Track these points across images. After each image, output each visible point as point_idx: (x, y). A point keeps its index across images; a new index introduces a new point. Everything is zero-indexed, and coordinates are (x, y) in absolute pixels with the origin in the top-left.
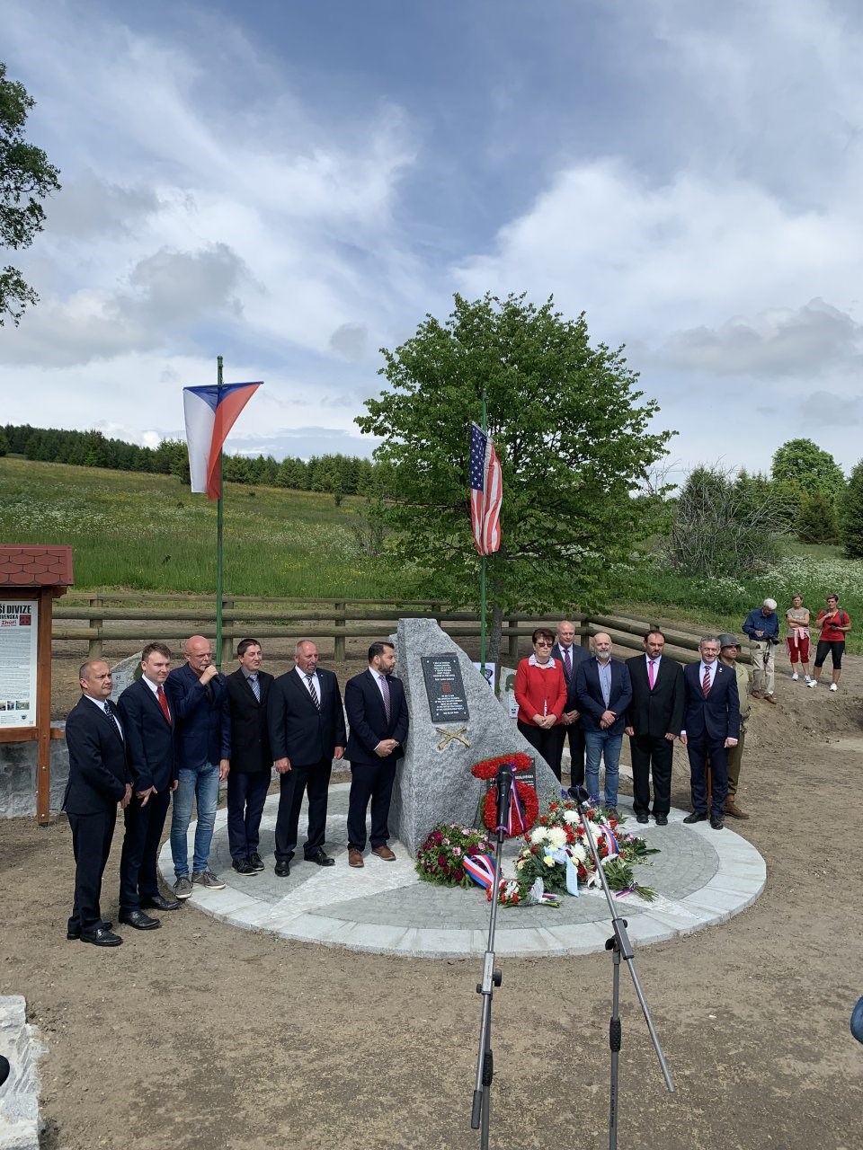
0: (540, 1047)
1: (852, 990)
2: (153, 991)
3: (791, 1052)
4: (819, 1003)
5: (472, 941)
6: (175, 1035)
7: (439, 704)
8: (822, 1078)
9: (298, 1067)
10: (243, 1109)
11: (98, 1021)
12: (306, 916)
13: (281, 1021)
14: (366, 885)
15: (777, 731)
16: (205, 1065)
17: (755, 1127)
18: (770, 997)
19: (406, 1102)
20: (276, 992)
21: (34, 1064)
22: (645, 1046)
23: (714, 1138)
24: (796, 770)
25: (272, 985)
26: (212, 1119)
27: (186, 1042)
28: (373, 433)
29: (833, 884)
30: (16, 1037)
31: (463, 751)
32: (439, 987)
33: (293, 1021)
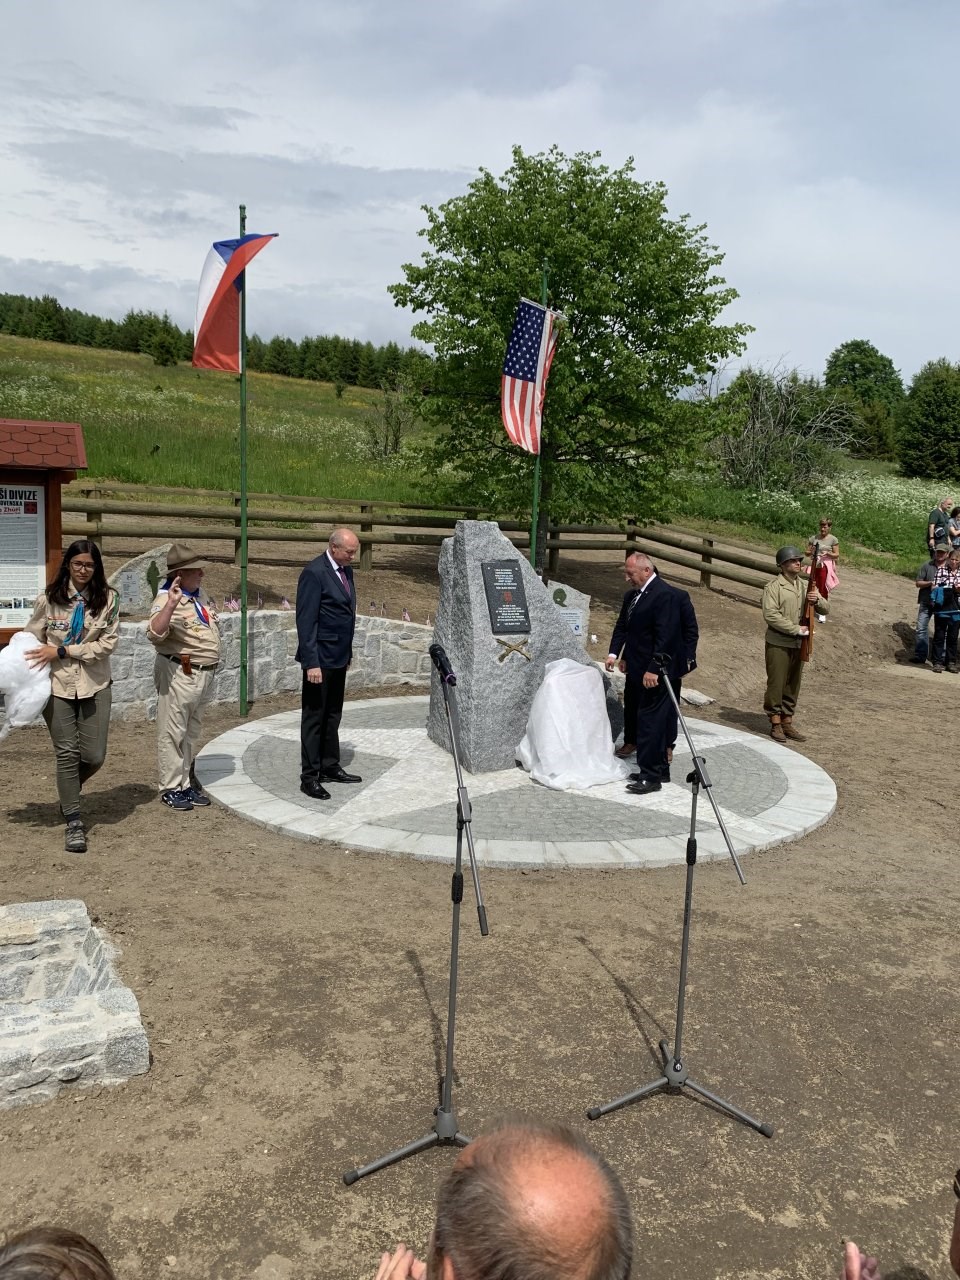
0: (630, 951)
1: (932, 902)
2: (218, 898)
3: (879, 956)
4: (900, 913)
5: (545, 852)
6: (253, 939)
7: (500, 614)
8: (911, 980)
9: (388, 968)
10: (340, 1005)
11: (167, 925)
12: (367, 827)
13: (360, 925)
14: (425, 798)
15: (833, 656)
16: (291, 966)
18: (851, 908)
19: (503, 999)
20: (350, 900)
21: (111, 964)
22: (735, 950)
23: (813, 1032)
24: (856, 694)
25: (343, 893)
26: (310, 1014)
27: (265, 945)
28: (410, 306)
29: (903, 805)
30: (82, 940)
31: (524, 664)
32: (517, 896)
33: (374, 926)
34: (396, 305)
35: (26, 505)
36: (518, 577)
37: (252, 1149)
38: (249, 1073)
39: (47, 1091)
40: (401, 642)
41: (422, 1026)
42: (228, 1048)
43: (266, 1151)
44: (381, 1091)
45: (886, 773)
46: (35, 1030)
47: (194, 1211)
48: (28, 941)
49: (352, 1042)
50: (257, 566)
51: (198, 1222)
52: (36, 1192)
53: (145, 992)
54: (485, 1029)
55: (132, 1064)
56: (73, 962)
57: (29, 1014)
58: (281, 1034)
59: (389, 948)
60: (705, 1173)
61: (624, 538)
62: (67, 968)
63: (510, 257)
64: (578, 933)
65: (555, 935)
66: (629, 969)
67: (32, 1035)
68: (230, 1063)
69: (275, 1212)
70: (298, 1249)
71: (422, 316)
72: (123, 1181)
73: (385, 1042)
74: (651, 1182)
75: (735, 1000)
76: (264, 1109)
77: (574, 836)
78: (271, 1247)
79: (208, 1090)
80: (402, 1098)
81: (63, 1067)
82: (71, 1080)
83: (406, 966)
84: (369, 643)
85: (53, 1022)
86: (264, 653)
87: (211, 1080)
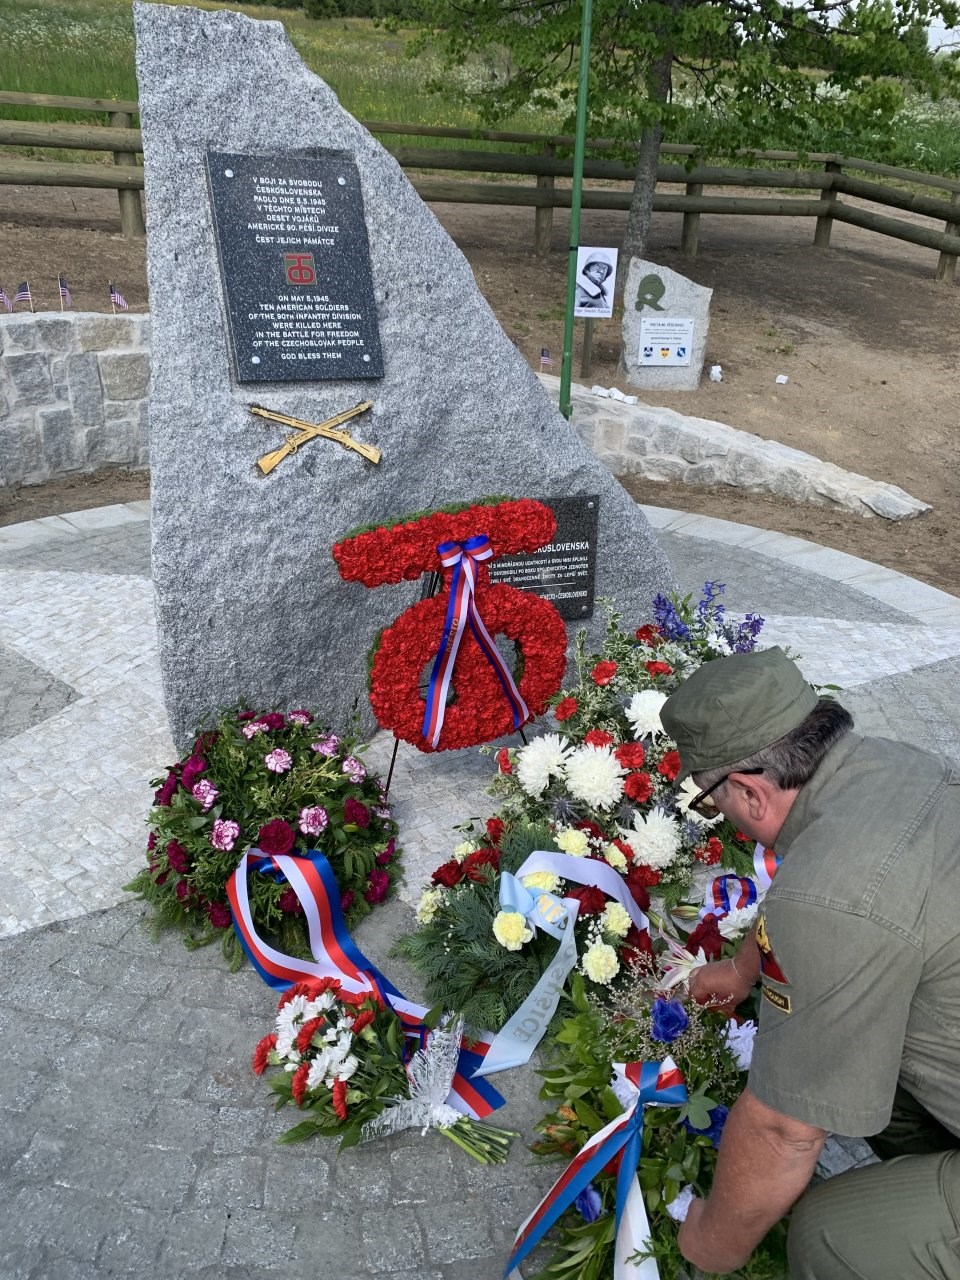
7: (266, 325)
31: (355, 479)
36: (347, 209)
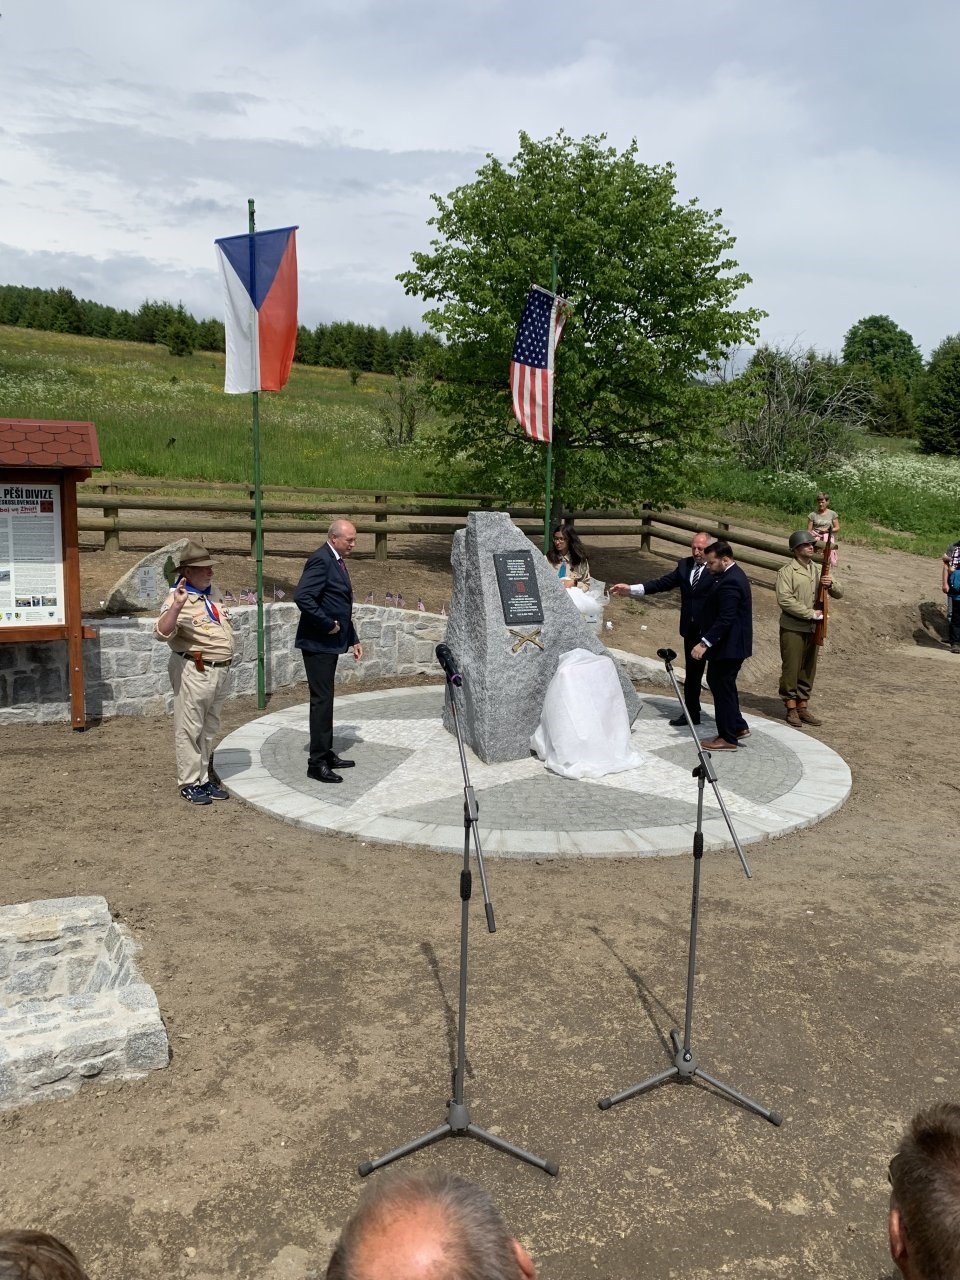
0: (643, 941)
1: (945, 887)
3: (891, 943)
4: (913, 899)
5: (559, 842)
6: (270, 933)
8: (922, 966)
9: (403, 960)
10: (356, 998)
11: (186, 920)
12: (383, 819)
13: (376, 918)
14: (440, 789)
15: (850, 638)
16: (308, 960)
17: (862, 1009)
18: (864, 894)
19: (517, 990)
20: (366, 892)
21: (131, 959)
22: (747, 939)
23: (823, 1020)
24: (873, 677)
25: (360, 885)
26: (326, 1007)
27: (283, 939)
28: (421, 295)
29: (918, 789)
30: (104, 935)
31: (538, 654)
32: (531, 886)
33: (389, 918)
34: (407, 293)
35: (42, 503)
36: (530, 567)
37: (270, 1141)
38: (266, 1066)
39: (70, 1086)
40: (416, 632)
41: (436, 1018)
42: (246, 1042)
43: (283, 1144)
44: (396, 1083)
45: (901, 757)
46: (57, 1027)
47: (212, 1203)
48: (51, 937)
49: (367, 1035)
50: (274, 558)
51: (217, 1214)
52: (59, 1185)
53: (165, 987)
54: (498, 1021)
55: (152, 1058)
56: (95, 957)
57: (51, 1011)
58: (297, 1028)
59: (404, 940)
60: (714, 1162)
61: (639, 522)
62: (89, 963)
63: (519, 243)
64: (591, 923)
65: (570, 925)
66: (642, 959)
67: (53, 1032)
68: (248, 1056)
69: (291, 1204)
70: (314, 1240)
71: (433, 303)
72: (144, 1174)
73: (400, 1035)
74: (660, 1171)
75: (746, 989)
76: (281, 1102)
77: (588, 825)
78: (287, 1238)
79: (226, 1083)
80: (416, 1089)
81: (85, 1063)
82: (93, 1075)
83: (421, 958)
84: (385, 634)
85: (74, 1019)
86: (280, 646)
87: (229, 1074)
